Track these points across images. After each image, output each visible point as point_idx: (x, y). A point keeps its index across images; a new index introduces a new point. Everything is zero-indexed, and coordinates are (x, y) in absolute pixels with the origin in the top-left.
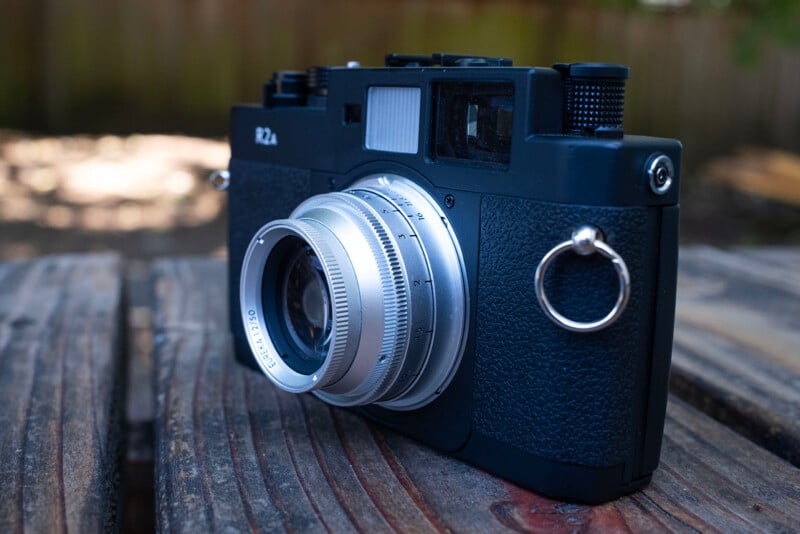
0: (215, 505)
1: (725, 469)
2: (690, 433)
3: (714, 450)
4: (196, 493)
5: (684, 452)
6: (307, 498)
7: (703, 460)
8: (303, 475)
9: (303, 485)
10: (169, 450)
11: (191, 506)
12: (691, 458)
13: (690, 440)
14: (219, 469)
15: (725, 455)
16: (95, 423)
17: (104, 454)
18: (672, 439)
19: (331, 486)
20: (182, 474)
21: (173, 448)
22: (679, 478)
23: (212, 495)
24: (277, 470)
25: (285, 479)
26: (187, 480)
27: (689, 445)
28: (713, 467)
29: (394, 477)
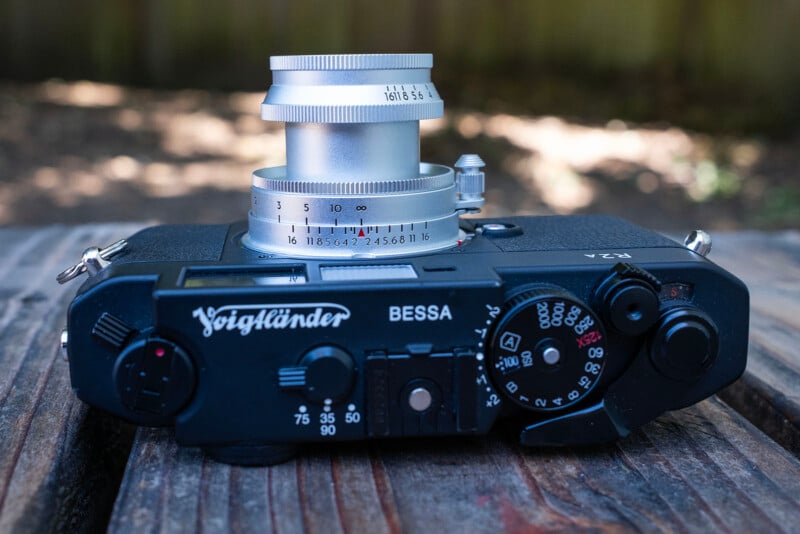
0: (164, 524)
1: (781, 514)
2: (748, 465)
3: (773, 489)
4: (149, 507)
5: (734, 490)
6: (268, 522)
7: (754, 501)
8: (274, 493)
9: (271, 504)
10: (139, 455)
11: (138, 523)
12: (742, 497)
13: (745, 473)
14: (184, 479)
15: (785, 497)
16: (67, 419)
17: (66, 455)
18: (726, 472)
19: (303, 509)
20: (142, 484)
21: (143, 452)
22: (717, 521)
23: (166, 510)
24: (248, 484)
25: (252, 496)
26: (145, 491)
27: (743, 480)
28: (766, 510)
29: (377, 500)
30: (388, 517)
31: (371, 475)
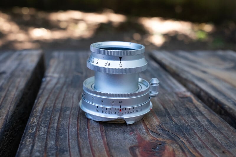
0: (36, 144)
1: (216, 135)
2: (208, 120)
3: (215, 127)
4: (31, 139)
5: (204, 128)
6: (68, 142)
7: (209, 131)
8: (70, 132)
9: (69, 136)
10: (30, 121)
11: (28, 143)
12: (206, 130)
13: (207, 123)
14: (43, 129)
15: (218, 130)
16: (9, 111)
17: (7, 122)
18: (201, 122)
19: (78, 137)
20: (30, 131)
21: (31, 120)
22: (199, 138)
23: (37, 139)
24: (62, 130)
25: (63, 134)
26: (31, 133)
27: (206, 125)
28: (212, 134)
29: (100, 134)
30: (103, 139)
31: (99, 126)
